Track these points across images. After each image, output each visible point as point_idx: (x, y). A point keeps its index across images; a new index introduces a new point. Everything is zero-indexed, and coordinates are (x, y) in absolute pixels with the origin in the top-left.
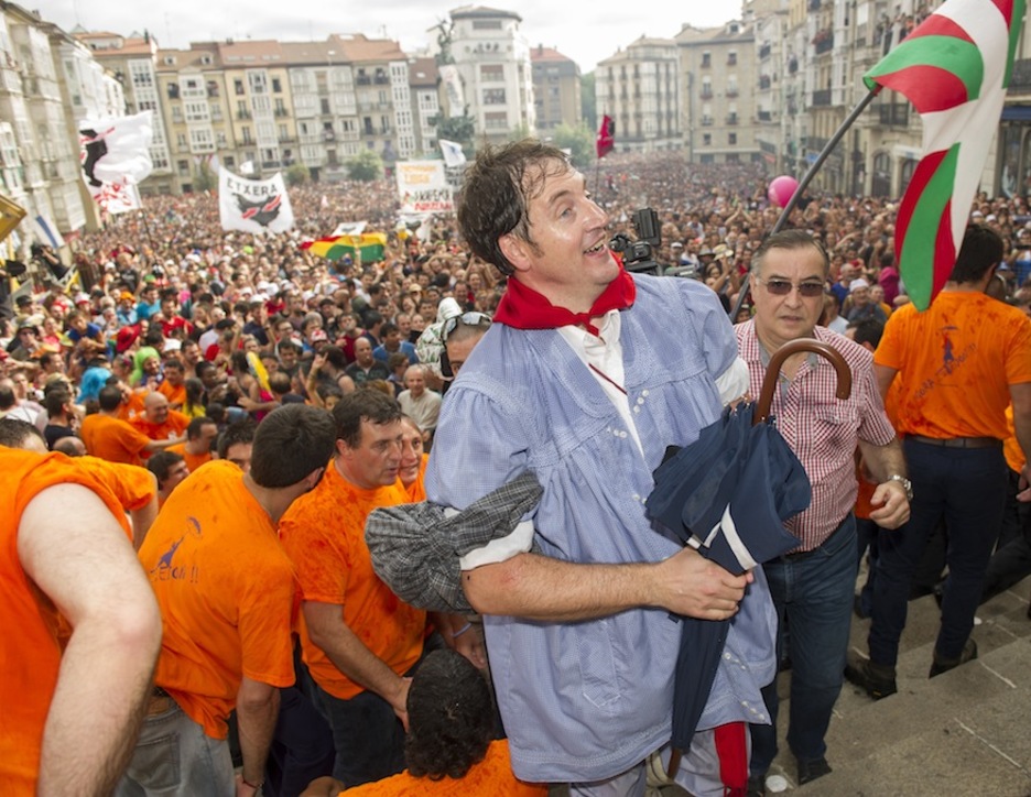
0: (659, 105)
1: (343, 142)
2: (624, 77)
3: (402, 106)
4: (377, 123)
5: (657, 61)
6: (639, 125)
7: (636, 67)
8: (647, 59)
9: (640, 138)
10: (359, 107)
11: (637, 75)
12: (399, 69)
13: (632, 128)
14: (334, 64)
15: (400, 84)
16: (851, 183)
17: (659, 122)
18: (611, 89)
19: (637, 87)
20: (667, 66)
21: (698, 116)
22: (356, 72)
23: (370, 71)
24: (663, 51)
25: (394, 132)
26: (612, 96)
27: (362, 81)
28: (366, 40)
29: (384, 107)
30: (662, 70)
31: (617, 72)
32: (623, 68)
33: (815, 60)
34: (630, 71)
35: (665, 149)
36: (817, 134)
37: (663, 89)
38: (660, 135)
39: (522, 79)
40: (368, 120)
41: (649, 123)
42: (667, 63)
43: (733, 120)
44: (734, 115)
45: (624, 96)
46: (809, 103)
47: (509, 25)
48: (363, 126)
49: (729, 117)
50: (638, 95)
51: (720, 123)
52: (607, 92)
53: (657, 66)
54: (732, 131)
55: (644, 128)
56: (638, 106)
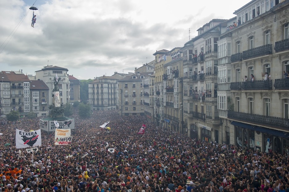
0: (109, 96)
1: (4, 107)
2: (98, 87)
3: (27, 96)
4: (17, 100)
5: (108, 83)
6: (102, 102)
7: (102, 85)
8: (105, 83)
9: (102, 106)
10: (11, 95)
11: (102, 87)
12: (27, 84)
13: (100, 103)
14: (4, 82)
15: (27, 89)
16: (181, 130)
17: (109, 101)
18: (94, 91)
19: (102, 91)
20: (111, 85)
21: (124, 102)
22: (11, 84)
23: (16, 84)
24: (110, 80)
25: (23, 104)
26: (94, 93)
27: (13, 87)
28: (15, 74)
29: (20, 96)
30: (110, 86)
31: (96, 86)
32: (98, 85)
33: (166, 93)
34: (100, 86)
35: (110, 109)
36: (168, 113)
37: (110, 91)
38: (109, 105)
39: (67, 88)
40: (14, 100)
41: (106, 101)
42: (111, 84)
43: (134, 103)
44: (135, 101)
45: (98, 93)
46: (165, 104)
47: (64, 72)
48: (12, 102)
49: (133, 102)
50: (102, 93)
51: (130, 104)
52: (92, 92)
53: (108, 85)
54: (134, 106)
55: (104, 103)
56: (102, 96)
